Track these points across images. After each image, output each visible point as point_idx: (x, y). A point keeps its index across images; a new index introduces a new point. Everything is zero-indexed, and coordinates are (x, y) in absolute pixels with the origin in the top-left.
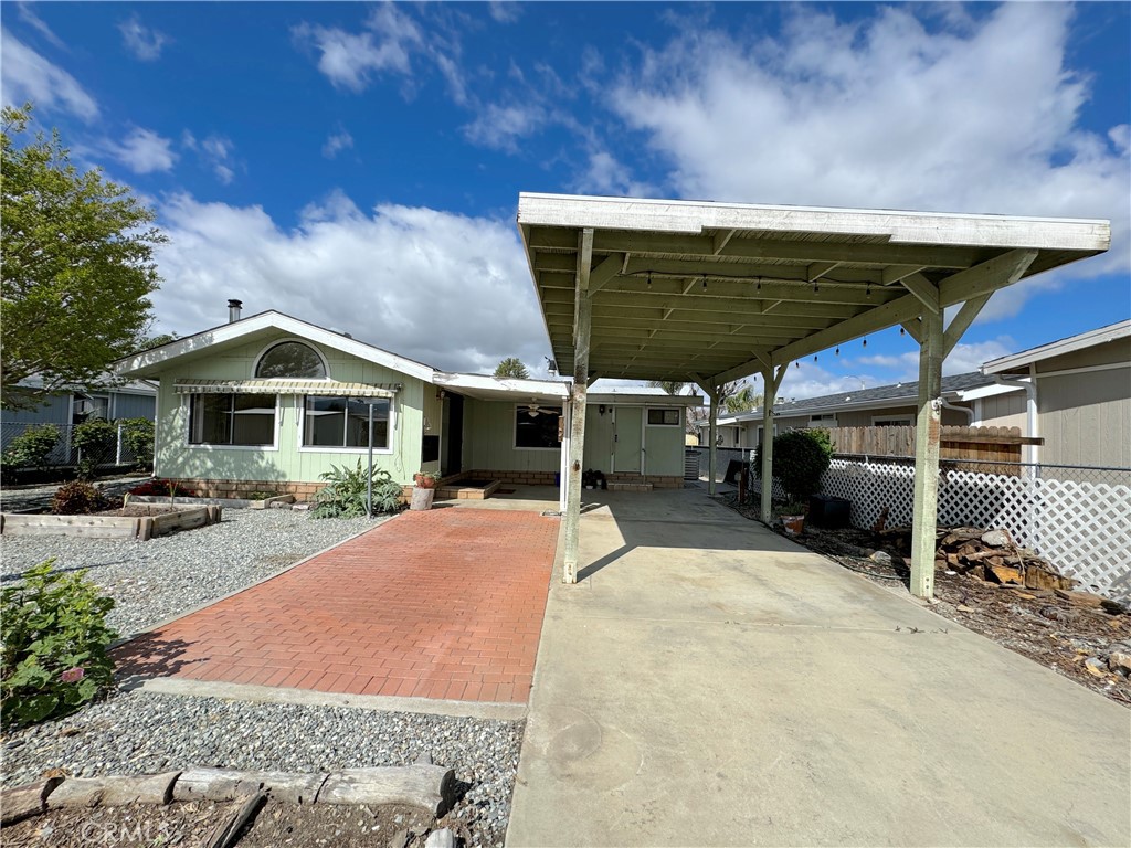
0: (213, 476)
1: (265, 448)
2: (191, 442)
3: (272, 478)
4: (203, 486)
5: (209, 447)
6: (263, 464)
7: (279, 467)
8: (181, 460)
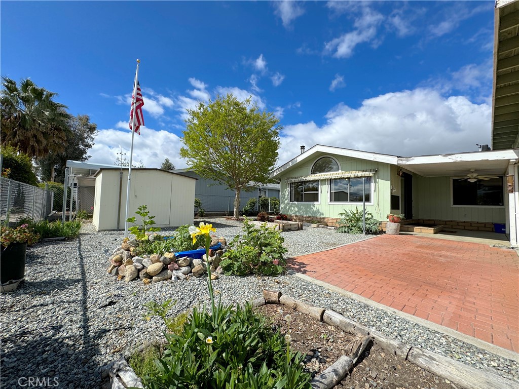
0: (298, 214)
1: (315, 203)
2: (290, 201)
3: (318, 215)
4: (295, 218)
5: (296, 203)
6: (315, 209)
7: (321, 211)
8: (288, 207)
